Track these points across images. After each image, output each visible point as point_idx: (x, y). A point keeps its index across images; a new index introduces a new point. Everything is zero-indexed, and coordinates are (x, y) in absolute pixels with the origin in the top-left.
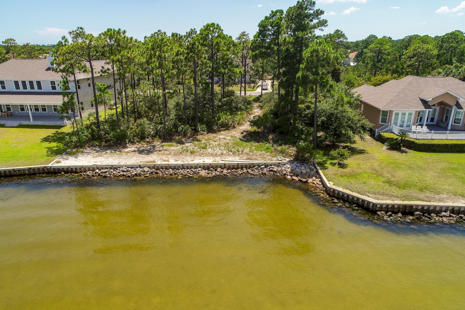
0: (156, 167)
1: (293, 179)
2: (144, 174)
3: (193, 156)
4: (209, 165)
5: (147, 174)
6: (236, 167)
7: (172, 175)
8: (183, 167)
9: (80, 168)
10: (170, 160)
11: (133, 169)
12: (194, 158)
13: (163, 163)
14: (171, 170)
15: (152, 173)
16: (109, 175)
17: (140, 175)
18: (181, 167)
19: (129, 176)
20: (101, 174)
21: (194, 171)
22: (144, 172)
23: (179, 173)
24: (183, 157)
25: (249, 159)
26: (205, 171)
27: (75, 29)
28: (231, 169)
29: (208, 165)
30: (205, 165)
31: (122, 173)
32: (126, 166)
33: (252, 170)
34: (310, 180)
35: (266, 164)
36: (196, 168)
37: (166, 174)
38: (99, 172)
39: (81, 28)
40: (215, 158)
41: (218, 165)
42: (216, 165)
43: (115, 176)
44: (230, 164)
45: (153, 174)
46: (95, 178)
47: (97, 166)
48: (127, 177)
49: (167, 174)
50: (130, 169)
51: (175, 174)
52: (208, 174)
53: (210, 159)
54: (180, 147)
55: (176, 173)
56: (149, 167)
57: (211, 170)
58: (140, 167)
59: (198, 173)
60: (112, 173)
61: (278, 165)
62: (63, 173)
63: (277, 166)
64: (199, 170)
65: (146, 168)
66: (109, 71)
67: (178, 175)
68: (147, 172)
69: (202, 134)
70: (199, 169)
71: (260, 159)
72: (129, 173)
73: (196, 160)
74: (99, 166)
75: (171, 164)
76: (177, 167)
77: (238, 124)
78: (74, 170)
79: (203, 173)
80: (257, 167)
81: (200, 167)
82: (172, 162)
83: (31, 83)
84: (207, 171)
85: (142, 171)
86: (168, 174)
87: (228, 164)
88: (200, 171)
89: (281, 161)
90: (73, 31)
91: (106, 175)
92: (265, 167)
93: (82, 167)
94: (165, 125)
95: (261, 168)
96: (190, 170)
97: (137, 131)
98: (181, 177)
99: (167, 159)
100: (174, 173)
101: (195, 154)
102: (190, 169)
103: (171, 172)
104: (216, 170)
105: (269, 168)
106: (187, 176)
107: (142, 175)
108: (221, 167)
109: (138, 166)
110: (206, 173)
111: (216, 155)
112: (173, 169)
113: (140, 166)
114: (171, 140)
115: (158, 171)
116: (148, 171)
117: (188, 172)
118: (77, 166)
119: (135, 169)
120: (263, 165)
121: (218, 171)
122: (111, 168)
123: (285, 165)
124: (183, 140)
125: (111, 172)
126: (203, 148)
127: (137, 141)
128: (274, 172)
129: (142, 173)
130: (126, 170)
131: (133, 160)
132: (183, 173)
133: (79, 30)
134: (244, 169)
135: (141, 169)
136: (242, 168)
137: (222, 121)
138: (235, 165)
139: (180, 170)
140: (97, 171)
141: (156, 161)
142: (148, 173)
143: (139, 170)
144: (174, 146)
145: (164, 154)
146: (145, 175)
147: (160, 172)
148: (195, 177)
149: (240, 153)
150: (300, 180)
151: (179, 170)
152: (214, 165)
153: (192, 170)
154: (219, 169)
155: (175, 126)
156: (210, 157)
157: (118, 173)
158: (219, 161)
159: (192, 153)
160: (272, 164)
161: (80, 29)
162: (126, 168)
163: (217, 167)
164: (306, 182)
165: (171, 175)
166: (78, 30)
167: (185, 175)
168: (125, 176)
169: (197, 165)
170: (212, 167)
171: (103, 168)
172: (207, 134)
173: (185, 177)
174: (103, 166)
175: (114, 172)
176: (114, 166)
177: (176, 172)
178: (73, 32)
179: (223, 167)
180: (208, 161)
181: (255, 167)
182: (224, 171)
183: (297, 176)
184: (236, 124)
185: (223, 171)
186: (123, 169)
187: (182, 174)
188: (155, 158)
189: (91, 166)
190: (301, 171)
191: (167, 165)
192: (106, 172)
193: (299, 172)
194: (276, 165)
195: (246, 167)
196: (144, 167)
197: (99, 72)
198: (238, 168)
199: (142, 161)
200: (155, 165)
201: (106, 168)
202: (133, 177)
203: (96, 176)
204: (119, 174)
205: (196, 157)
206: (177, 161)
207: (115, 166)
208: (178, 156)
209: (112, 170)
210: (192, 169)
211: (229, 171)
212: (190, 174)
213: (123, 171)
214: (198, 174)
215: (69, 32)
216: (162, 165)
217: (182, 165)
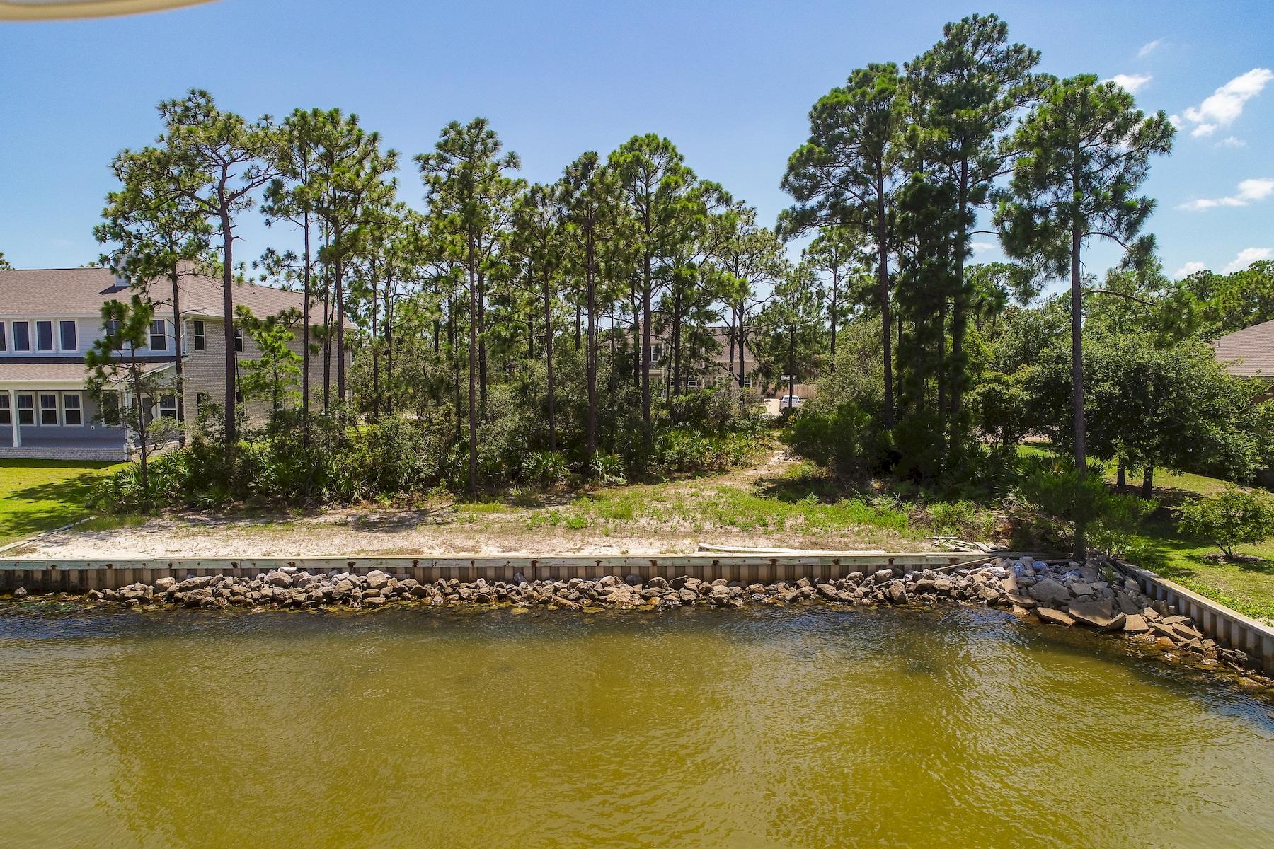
0: (419, 573)
1: (1045, 621)
2: (365, 596)
3: (578, 536)
4: (649, 564)
5: (378, 595)
6: (763, 573)
7: (488, 601)
8: (536, 570)
9: (100, 572)
10: (483, 546)
11: (320, 577)
12: (582, 541)
13: (453, 554)
14: (481, 582)
15: (399, 592)
16: (213, 599)
17: (346, 598)
18: (528, 573)
19: (297, 604)
20: (179, 595)
21: (582, 585)
22: (369, 587)
23: (518, 593)
24: (537, 538)
25: (813, 545)
26: (631, 588)
27: (181, 95)
28: (743, 583)
29: (643, 563)
30: (630, 562)
31: (267, 591)
32: (292, 565)
33: (839, 587)
34: (1134, 622)
35: (895, 562)
36: (591, 574)
37: (461, 598)
38: (175, 587)
39: (203, 95)
40: (673, 542)
41: (685, 563)
42: (678, 563)
43: (239, 602)
44: (739, 562)
45: (404, 599)
46: (151, 608)
47: (170, 565)
48: (288, 606)
49: (465, 595)
50: (306, 575)
51: (501, 598)
52: (643, 597)
53: (651, 544)
54: (524, 514)
55: (505, 596)
56: (392, 571)
57: (659, 584)
58: (352, 567)
59: (600, 594)
60: (227, 592)
61: (952, 567)
62: (22, 591)
63: (949, 572)
64: (604, 585)
65: (378, 572)
66: (293, 263)
67: (514, 601)
68: (379, 587)
69: (610, 484)
70: (606, 579)
71: (863, 546)
72: (303, 590)
73: (593, 547)
74: (180, 561)
75: (483, 559)
76: (509, 574)
77: (736, 463)
78: (74, 578)
79: (623, 594)
80: (857, 573)
81: (609, 571)
82: (491, 551)
83: (45, 328)
84: (638, 588)
85: (355, 585)
86: (468, 598)
87: (730, 562)
88: (607, 588)
89: (957, 550)
90: (174, 102)
91: (199, 597)
92: (894, 575)
93: (109, 566)
94: (475, 454)
95: (878, 580)
96: (565, 585)
97: (369, 459)
98: (526, 610)
99: (469, 543)
100: (498, 592)
101: (589, 531)
102: (566, 582)
103: (482, 590)
104: (678, 585)
105: (911, 577)
106: (551, 607)
107: (355, 599)
108: (699, 573)
109: (345, 565)
110: (637, 596)
111: (674, 534)
112: (491, 582)
113: (351, 564)
114: (492, 496)
115: (427, 587)
116: (384, 585)
117: (556, 590)
118: (89, 562)
119: (329, 579)
120: (884, 567)
121: (686, 588)
122: (227, 573)
123: (976, 566)
124: (541, 497)
125: (226, 587)
126: (616, 516)
127: (362, 495)
128: (941, 592)
129: (357, 592)
130: (287, 579)
131: (328, 544)
132: (535, 594)
133: (194, 100)
134: (803, 581)
135: (354, 578)
136: (792, 581)
137: (679, 452)
138: (762, 566)
139: (523, 584)
140: (164, 581)
141: (425, 550)
142: (384, 591)
143: (344, 581)
144: (503, 512)
145: (463, 531)
146: (369, 600)
147: (435, 591)
148: (585, 611)
149: (771, 528)
150: (1080, 623)
151: (518, 584)
152: (668, 563)
153: (574, 585)
154: (692, 583)
155: (511, 456)
156: (652, 540)
157: (254, 590)
158: (687, 548)
159: (572, 528)
160: (924, 562)
161: (199, 97)
162: (290, 573)
163: (681, 570)
164: (1118, 629)
165: (482, 599)
166: (190, 99)
167: (545, 602)
168: (280, 602)
169: (598, 563)
170: (662, 571)
171: (193, 573)
172: (627, 485)
173: (545, 609)
174: (199, 561)
175: (236, 588)
176: (241, 565)
177: (503, 591)
178: (174, 104)
179: (708, 572)
180: (642, 549)
181: (852, 574)
182: (715, 588)
183: (1058, 605)
184: (729, 464)
185: (709, 590)
186: (279, 574)
187: (529, 598)
188: (422, 540)
189: (144, 562)
190: (1070, 588)
191: (468, 564)
192: (202, 585)
193: (1060, 590)
194: (939, 566)
195: (808, 572)
196: (370, 569)
197: (255, 265)
198: (772, 580)
199: (366, 548)
200: (415, 562)
201: (209, 572)
202: (316, 605)
203: (156, 601)
204: (256, 595)
205: (591, 540)
206: (510, 550)
207: (248, 565)
208: (516, 537)
209: (230, 580)
210: (575, 580)
211: (737, 589)
212: (565, 597)
213: (278, 583)
214: (602, 597)
215: (159, 105)
216: (445, 564)
217: (534, 563)
